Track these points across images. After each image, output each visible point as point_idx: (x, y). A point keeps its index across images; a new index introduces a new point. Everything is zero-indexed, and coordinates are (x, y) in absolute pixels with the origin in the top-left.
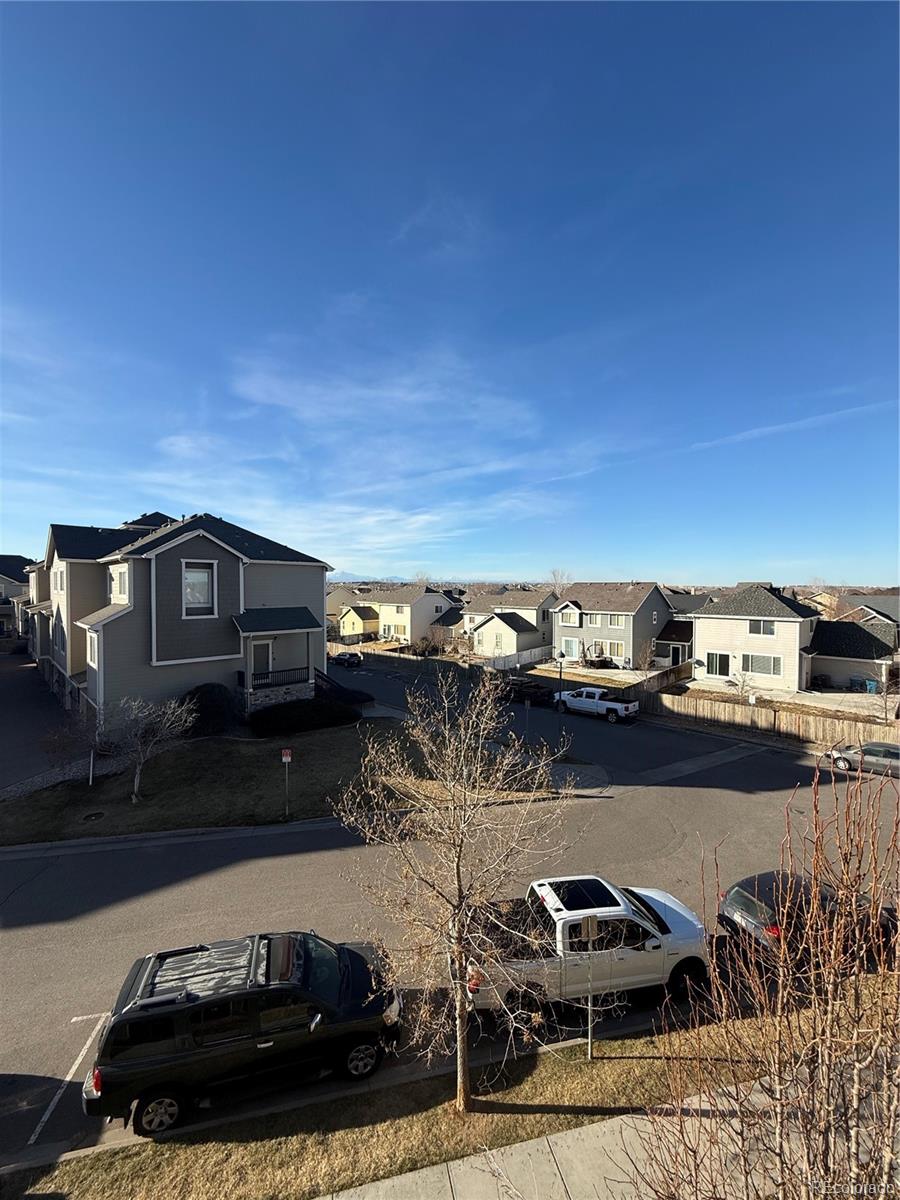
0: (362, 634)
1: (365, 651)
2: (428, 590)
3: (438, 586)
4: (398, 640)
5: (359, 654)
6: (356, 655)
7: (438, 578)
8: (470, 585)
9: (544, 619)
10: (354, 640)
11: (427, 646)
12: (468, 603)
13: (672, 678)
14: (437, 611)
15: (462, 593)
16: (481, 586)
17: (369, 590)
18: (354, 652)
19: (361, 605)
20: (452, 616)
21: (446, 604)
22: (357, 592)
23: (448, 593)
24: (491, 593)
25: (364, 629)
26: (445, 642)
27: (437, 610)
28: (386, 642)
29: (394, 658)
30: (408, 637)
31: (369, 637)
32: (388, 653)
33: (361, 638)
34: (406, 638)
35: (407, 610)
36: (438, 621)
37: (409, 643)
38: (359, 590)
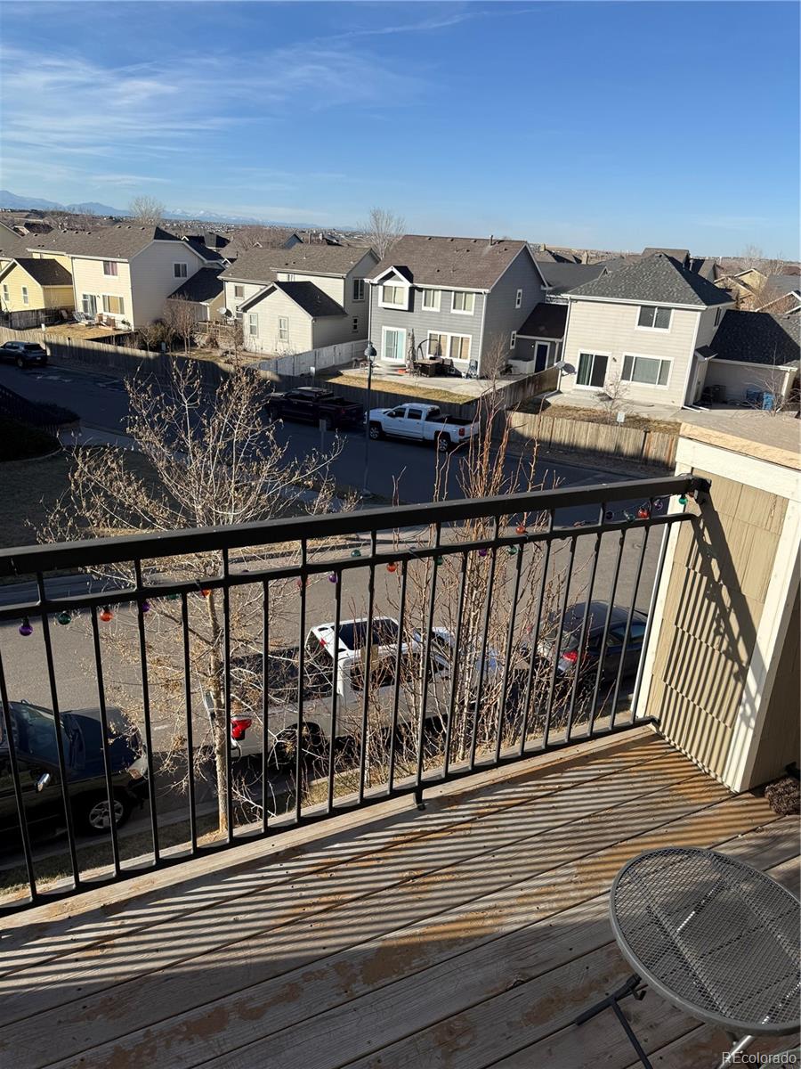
0: (42, 310)
1: (54, 340)
2: (160, 234)
3: (180, 227)
4: (111, 322)
5: (43, 346)
6: (38, 347)
7: (179, 212)
8: (237, 229)
9: (356, 296)
10: (29, 320)
11: (164, 335)
12: (232, 260)
13: (530, 390)
14: (177, 275)
15: (222, 242)
16: (255, 231)
17: (47, 229)
18: (32, 342)
19: (36, 256)
20: (204, 285)
21: (193, 262)
22: (25, 231)
23: (197, 242)
24: (272, 245)
25: (47, 300)
26: (195, 328)
27: (179, 270)
28: (89, 325)
29: (106, 353)
30: (129, 316)
31: (59, 316)
32: (96, 345)
33: (42, 317)
34: (126, 318)
35: (124, 269)
36: (180, 291)
37: (133, 328)
38: (28, 226)
